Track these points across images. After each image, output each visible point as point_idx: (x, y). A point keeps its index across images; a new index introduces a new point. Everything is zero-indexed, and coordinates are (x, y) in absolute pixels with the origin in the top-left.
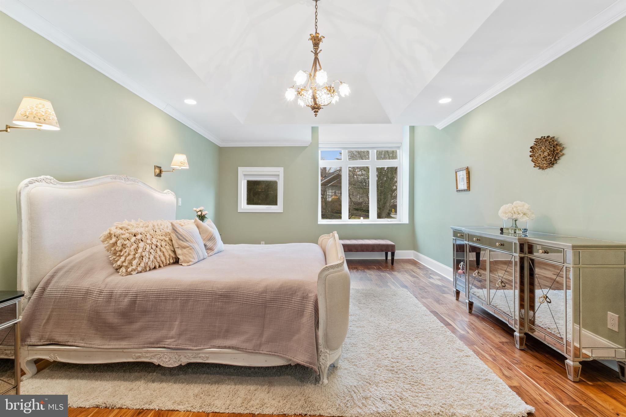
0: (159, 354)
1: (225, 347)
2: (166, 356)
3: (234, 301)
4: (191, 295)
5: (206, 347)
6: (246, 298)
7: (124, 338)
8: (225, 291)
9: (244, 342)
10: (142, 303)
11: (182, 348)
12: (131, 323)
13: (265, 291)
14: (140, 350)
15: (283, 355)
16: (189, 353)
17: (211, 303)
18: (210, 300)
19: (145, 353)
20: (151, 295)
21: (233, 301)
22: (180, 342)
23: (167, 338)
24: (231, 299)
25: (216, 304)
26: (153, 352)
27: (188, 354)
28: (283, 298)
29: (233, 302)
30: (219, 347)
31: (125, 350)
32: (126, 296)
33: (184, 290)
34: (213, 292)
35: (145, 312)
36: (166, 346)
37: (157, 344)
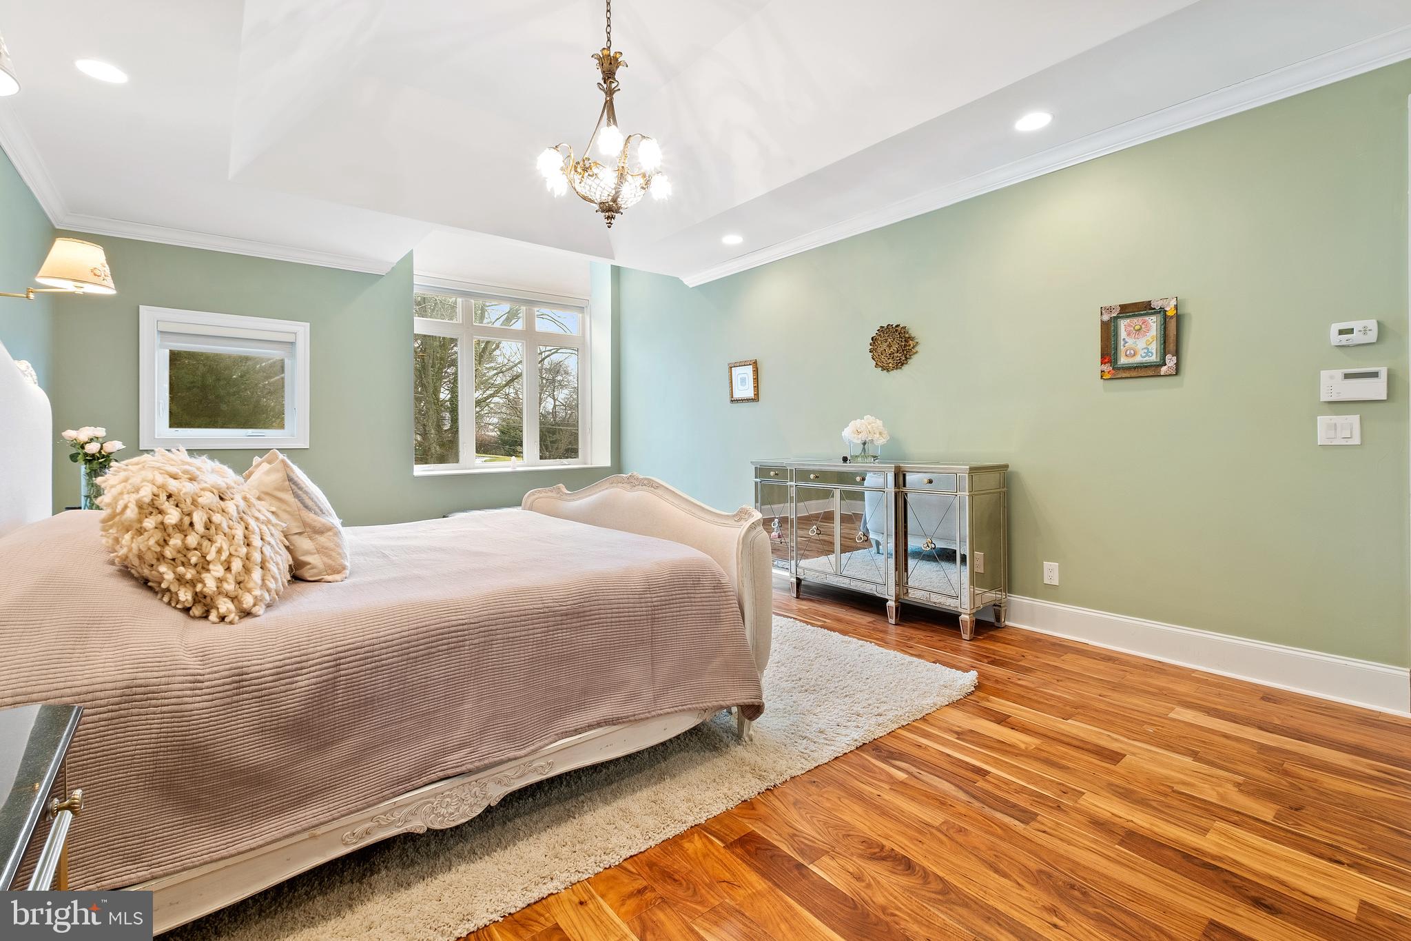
0: (428, 803)
1: (590, 727)
2: (448, 799)
3: (593, 622)
4: (494, 628)
5: (546, 742)
6: (617, 610)
7: (302, 799)
8: (572, 602)
9: (625, 702)
10: (358, 679)
11: (495, 762)
12: (324, 746)
13: (648, 589)
14: (372, 811)
15: (697, 705)
16: (507, 770)
17: (545, 638)
18: (543, 629)
19: (385, 814)
20: (385, 651)
21: (590, 622)
22: (484, 749)
23: (446, 752)
24: (587, 618)
25: (556, 636)
26: (409, 804)
27: (507, 773)
28: (681, 596)
29: (592, 624)
30: (576, 730)
31: (318, 831)
32: (299, 672)
33: (476, 620)
34: (546, 610)
35: (366, 705)
36: (450, 772)
37: (420, 776)
